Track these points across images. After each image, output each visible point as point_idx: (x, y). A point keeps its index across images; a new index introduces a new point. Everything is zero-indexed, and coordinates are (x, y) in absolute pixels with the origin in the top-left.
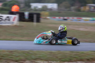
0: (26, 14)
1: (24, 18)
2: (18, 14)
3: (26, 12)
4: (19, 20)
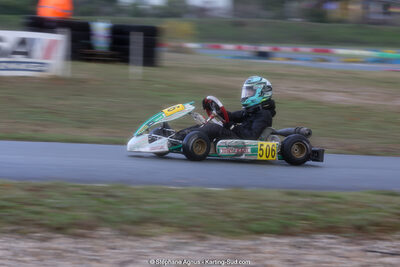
0: (101, 28)
1: (90, 46)
2: (66, 30)
3: (96, 21)
4: (70, 53)
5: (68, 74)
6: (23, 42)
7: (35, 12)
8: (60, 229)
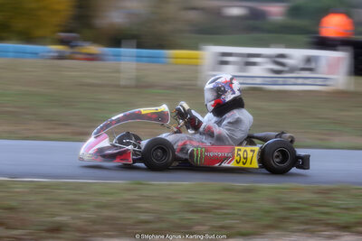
2: (349, 48)
4: (353, 69)
5: (352, 88)
6: (309, 60)
7: (317, 32)
8: (346, 228)
